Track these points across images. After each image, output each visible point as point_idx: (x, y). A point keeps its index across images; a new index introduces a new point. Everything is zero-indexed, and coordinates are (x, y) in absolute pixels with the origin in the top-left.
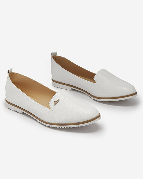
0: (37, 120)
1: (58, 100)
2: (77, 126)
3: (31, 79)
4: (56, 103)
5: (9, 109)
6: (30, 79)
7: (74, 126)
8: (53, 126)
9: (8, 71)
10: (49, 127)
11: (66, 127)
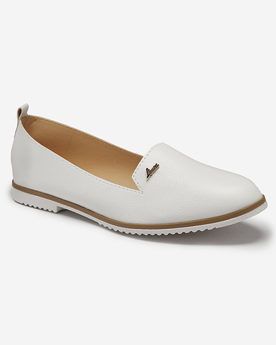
0: (101, 222)
1: (156, 166)
2: (210, 227)
3: (75, 130)
4: (150, 173)
5: (23, 204)
6: (72, 129)
7: (202, 228)
8: (146, 232)
9: (20, 111)
10: (136, 236)
11: (180, 231)
